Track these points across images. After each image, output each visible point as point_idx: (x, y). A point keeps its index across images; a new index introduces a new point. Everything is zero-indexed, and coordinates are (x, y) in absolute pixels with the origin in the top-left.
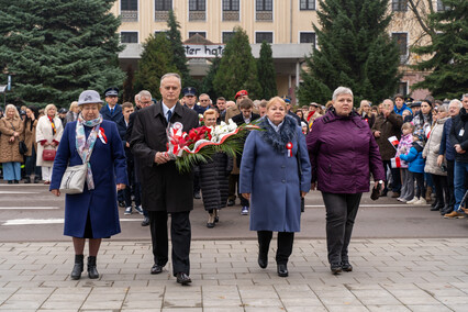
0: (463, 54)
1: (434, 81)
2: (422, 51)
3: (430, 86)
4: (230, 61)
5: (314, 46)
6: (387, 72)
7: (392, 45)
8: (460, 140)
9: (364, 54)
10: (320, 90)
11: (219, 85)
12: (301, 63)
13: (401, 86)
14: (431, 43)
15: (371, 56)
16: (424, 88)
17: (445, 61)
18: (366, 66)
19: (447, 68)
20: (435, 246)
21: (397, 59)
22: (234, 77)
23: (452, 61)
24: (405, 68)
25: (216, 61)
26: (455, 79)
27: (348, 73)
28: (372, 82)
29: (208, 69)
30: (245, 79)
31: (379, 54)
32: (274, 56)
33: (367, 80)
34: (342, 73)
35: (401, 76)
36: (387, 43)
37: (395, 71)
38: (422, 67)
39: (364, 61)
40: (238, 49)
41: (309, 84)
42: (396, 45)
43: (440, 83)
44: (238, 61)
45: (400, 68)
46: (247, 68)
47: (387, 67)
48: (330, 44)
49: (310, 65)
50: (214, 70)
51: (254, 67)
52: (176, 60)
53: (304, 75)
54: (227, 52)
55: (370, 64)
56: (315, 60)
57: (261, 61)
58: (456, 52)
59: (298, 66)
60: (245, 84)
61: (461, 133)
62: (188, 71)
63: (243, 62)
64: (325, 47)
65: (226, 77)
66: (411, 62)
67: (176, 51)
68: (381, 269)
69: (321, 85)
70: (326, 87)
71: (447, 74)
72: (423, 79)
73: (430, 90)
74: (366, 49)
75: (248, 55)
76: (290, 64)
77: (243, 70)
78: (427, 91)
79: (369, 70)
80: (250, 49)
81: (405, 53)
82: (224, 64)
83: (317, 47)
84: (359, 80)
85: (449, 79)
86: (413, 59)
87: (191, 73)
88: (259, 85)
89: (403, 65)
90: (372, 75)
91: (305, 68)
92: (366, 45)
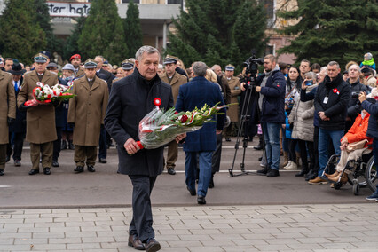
0: (328, 20)
1: (299, 46)
2: (288, 16)
3: (296, 50)
4: (95, 20)
5: (182, 8)
6: (254, 36)
7: (259, 9)
8: (324, 107)
9: (232, 17)
10: (187, 52)
11: (84, 45)
12: (168, 25)
13: (268, 50)
14: (296, 8)
15: (239, 19)
16: (290, 52)
17: (311, 26)
18: (233, 29)
19: (312, 33)
20: (299, 212)
21: (263, 23)
22: (99, 37)
23: (317, 27)
24: (271, 32)
25: (81, 20)
26: (320, 44)
27: (215, 36)
28: (239, 45)
29: (73, 30)
30: (111, 39)
31: (246, 18)
32: (141, 16)
33: (234, 44)
34: (210, 35)
35: (268, 40)
36: (254, 7)
37: (262, 35)
38: (289, 31)
39: (232, 24)
40: (103, 8)
41: (176, 46)
42: (263, 9)
43: (306, 48)
44: (104, 21)
45: (267, 32)
46: (113, 28)
47: (254, 31)
48: (198, 7)
49: (178, 27)
50: (79, 30)
51: (120, 27)
52: (39, 18)
53: (171, 36)
54: (93, 12)
55: (238, 27)
56: (183, 21)
57: (127, 21)
58: (322, 17)
59: (165, 27)
60: (111, 45)
61: (326, 100)
62: (52, 30)
63: (109, 22)
64: (193, 9)
65: (92, 37)
66: (278, 26)
67: (39, 9)
68: (247, 236)
69: (188, 47)
70: (194, 50)
71: (312, 39)
72: (289, 44)
73: (296, 54)
74: (234, 12)
75: (114, 15)
76: (158, 24)
77: (109, 30)
78: (293, 55)
79: (237, 33)
80: (116, 9)
81: (272, 17)
82: (89, 23)
83: (185, 9)
84: (227, 43)
85: (314, 44)
86: (279, 24)
87: (55, 32)
88: (125, 45)
89: (270, 29)
90: (240, 38)
91: (173, 30)
92: (234, 8)
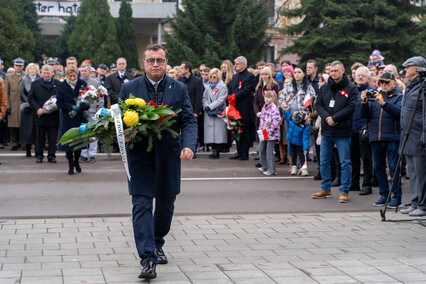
0: (333, 18)
1: (303, 46)
2: (291, 14)
3: (300, 51)
4: (86, 20)
5: (177, 6)
6: (255, 36)
7: (259, 7)
9: (231, 16)
10: (183, 53)
11: (74, 46)
12: (163, 24)
13: (269, 50)
14: (300, 6)
15: (239, 19)
16: (294, 53)
17: (315, 25)
18: (232, 29)
19: (316, 32)
20: (308, 221)
21: (265, 22)
22: (90, 37)
23: (322, 26)
24: (273, 31)
25: (71, 20)
26: (325, 44)
27: (214, 35)
28: (239, 45)
29: (62, 29)
30: (103, 40)
31: (246, 16)
32: (134, 15)
33: (234, 44)
34: (208, 35)
35: (269, 40)
36: (254, 5)
37: (262, 34)
38: (292, 30)
39: (230, 23)
40: (95, 7)
41: (172, 47)
42: (264, 7)
43: (310, 48)
44: (96, 20)
45: (268, 31)
46: (105, 28)
47: (254, 31)
48: (194, 5)
49: (174, 26)
50: (69, 30)
51: (112, 27)
52: (26, 18)
53: (166, 37)
54: (83, 10)
55: (237, 27)
56: (179, 21)
57: (120, 20)
58: (327, 15)
59: (160, 27)
60: (103, 46)
61: (332, 104)
62: (40, 30)
63: (100, 22)
64: (189, 7)
65: (82, 38)
66: (280, 25)
67: (26, 8)
68: (254, 247)
69: (185, 48)
70: (191, 50)
71: (316, 39)
72: (291, 44)
73: (299, 55)
74: (233, 10)
75: (106, 14)
76: (152, 24)
77: (101, 31)
78: (296, 56)
79: (237, 33)
80: (108, 8)
81: (273, 15)
82: (80, 23)
83: (181, 7)
84: (226, 43)
85: (319, 44)
86: (281, 22)
87: (43, 33)
88: (118, 46)
89: (271, 28)
90: (239, 38)
91: (168, 29)
92: (233, 6)
